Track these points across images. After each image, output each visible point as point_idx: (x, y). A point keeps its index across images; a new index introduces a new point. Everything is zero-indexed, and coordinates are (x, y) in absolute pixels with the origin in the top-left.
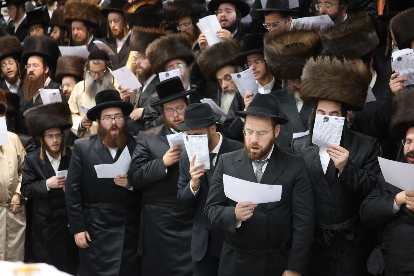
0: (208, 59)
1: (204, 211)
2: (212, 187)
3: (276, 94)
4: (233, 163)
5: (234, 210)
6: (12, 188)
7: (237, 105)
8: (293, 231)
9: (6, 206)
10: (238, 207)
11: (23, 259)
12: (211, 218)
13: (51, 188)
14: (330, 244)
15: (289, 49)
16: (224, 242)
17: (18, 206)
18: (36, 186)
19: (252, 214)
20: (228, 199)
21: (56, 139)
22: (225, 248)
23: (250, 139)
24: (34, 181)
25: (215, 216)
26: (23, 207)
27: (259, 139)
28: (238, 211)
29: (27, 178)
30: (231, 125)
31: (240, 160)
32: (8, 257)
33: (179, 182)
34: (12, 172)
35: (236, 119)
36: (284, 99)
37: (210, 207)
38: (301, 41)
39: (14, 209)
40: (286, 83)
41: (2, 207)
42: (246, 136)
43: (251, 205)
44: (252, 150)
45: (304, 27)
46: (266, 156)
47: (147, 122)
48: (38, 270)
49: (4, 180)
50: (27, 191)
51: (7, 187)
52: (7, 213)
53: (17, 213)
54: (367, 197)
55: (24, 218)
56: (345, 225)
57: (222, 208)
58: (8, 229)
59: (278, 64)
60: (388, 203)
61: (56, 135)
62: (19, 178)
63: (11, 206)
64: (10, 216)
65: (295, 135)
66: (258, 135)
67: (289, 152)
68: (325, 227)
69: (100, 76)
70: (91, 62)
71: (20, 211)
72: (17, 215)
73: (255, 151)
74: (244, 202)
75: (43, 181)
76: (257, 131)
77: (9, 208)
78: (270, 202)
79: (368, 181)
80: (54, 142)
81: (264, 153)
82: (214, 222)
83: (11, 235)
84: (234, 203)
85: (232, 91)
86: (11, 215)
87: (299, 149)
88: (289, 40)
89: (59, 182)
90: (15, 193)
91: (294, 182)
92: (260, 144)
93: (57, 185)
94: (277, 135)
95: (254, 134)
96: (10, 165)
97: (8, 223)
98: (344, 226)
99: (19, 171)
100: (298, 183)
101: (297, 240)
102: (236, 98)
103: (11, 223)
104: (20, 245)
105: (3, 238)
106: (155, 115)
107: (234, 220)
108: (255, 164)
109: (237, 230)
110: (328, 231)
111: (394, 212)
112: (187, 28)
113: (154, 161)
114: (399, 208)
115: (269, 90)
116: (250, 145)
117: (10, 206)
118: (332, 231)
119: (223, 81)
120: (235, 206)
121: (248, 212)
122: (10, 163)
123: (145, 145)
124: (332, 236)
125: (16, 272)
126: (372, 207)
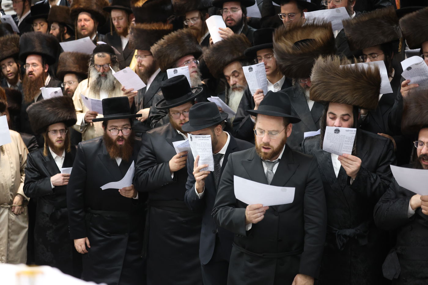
0: (215, 55)
1: (213, 213)
2: (221, 188)
3: (286, 92)
4: (243, 163)
5: (244, 212)
6: (14, 189)
7: (246, 104)
8: (304, 233)
9: (8, 208)
10: (249, 209)
11: (26, 262)
12: (221, 219)
13: (55, 185)
14: (343, 249)
15: (299, 48)
16: (234, 245)
17: (20, 207)
18: (40, 183)
19: (263, 217)
20: (238, 201)
21: (61, 134)
22: (235, 250)
23: (261, 138)
24: (38, 178)
25: (224, 218)
26: (26, 208)
27: (270, 139)
28: (248, 213)
29: (30, 176)
30: (241, 125)
31: (250, 159)
32: (10, 259)
33: (187, 183)
34: (13, 172)
35: (246, 118)
36: (294, 97)
37: (219, 209)
38: (311, 37)
39: (16, 210)
40: (296, 81)
41: (4, 208)
42: (256, 136)
43: (262, 207)
44: (263, 150)
45: (315, 23)
46: (278, 156)
47: (154, 121)
48: (42, 273)
49: (5, 181)
50: (30, 190)
51: (9, 187)
52: (9, 215)
53: (19, 214)
54: (380, 200)
55: (26, 219)
56: (358, 229)
57: (231, 209)
58: (10, 231)
59: (288, 63)
60: (403, 207)
61: (60, 130)
62: (21, 178)
63: (13, 208)
64: (11, 218)
65: (307, 134)
66: (270, 135)
67: (299, 151)
68: (338, 231)
69: (105, 69)
70: (96, 56)
71: (22, 213)
72: (20, 216)
73: (266, 151)
74: (255, 205)
75: (46, 178)
76: (269, 131)
77: (11, 209)
78: (282, 204)
79: (382, 187)
80: (58, 137)
81: (275, 152)
82: (223, 224)
83: (12, 237)
84: (245, 205)
85: (240, 88)
86: (13, 217)
87: (310, 151)
88: (299, 36)
89: (64, 179)
90: (17, 194)
91: (306, 183)
92: (271, 144)
93: (61, 182)
94: (289, 134)
95: (266, 134)
96: (12, 166)
97: (10, 224)
98: (357, 231)
99: (21, 171)
100: (310, 184)
101: (309, 244)
102: (245, 96)
103: (12, 225)
104: (21, 248)
105: (5, 240)
106: (162, 113)
107: (245, 222)
108: (266, 164)
109: (248, 232)
110: (341, 236)
111: (409, 216)
112: (195, 23)
113: (160, 165)
114: (414, 212)
115: (279, 88)
116: (261, 145)
117: (11, 207)
118: (345, 236)
119: (231, 78)
120: (246, 208)
121: (259, 214)
122: (11, 163)
123: (151, 147)
124: (345, 241)
125: (19, 275)
126: (387, 210)
